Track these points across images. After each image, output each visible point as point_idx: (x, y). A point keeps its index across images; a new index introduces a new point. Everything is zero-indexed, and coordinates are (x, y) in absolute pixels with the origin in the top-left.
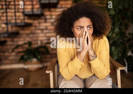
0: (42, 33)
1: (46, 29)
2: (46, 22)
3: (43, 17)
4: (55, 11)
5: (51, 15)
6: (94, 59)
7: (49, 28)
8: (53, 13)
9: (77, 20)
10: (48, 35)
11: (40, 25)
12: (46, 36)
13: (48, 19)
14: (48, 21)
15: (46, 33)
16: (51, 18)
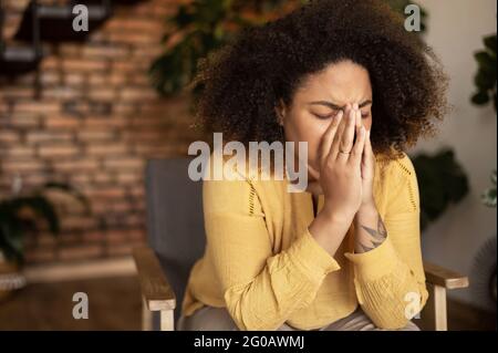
0: (23, 142)
1: (41, 126)
2: (37, 98)
3: (29, 79)
4: (79, 57)
5: (62, 72)
6: (376, 245)
7: (52, 122)
8: (69, 64)
9: (313, 71)
10: (45, 152)
11: (11, 111)
12: (36, 157)
13: (51, 86)
14: (47, 93)
15: (37, 145)
16: (62, 84)
